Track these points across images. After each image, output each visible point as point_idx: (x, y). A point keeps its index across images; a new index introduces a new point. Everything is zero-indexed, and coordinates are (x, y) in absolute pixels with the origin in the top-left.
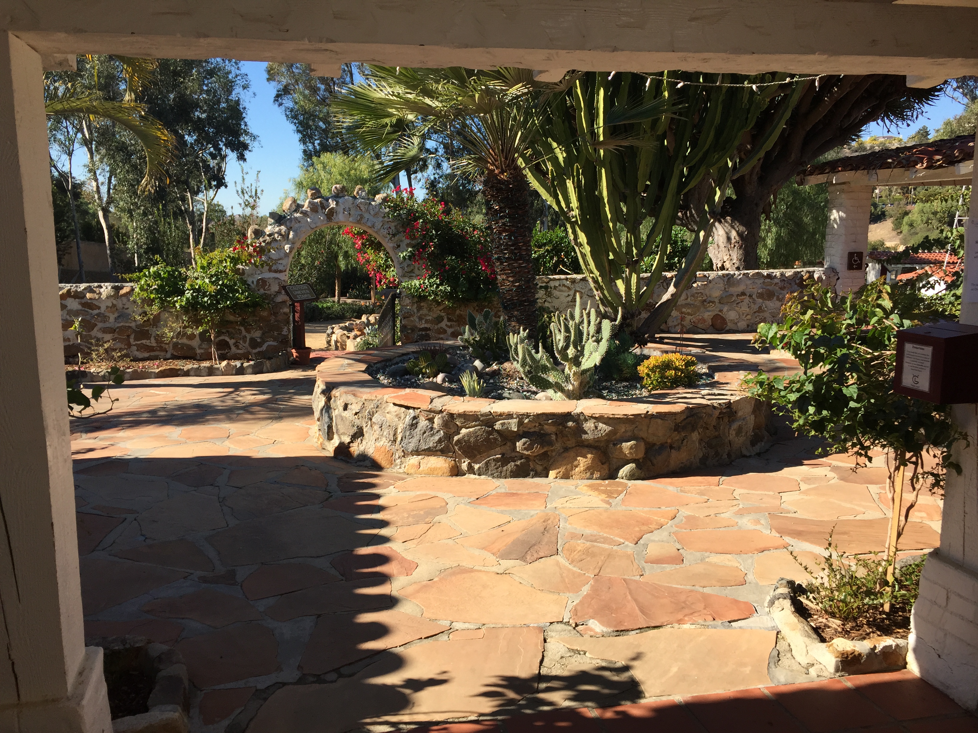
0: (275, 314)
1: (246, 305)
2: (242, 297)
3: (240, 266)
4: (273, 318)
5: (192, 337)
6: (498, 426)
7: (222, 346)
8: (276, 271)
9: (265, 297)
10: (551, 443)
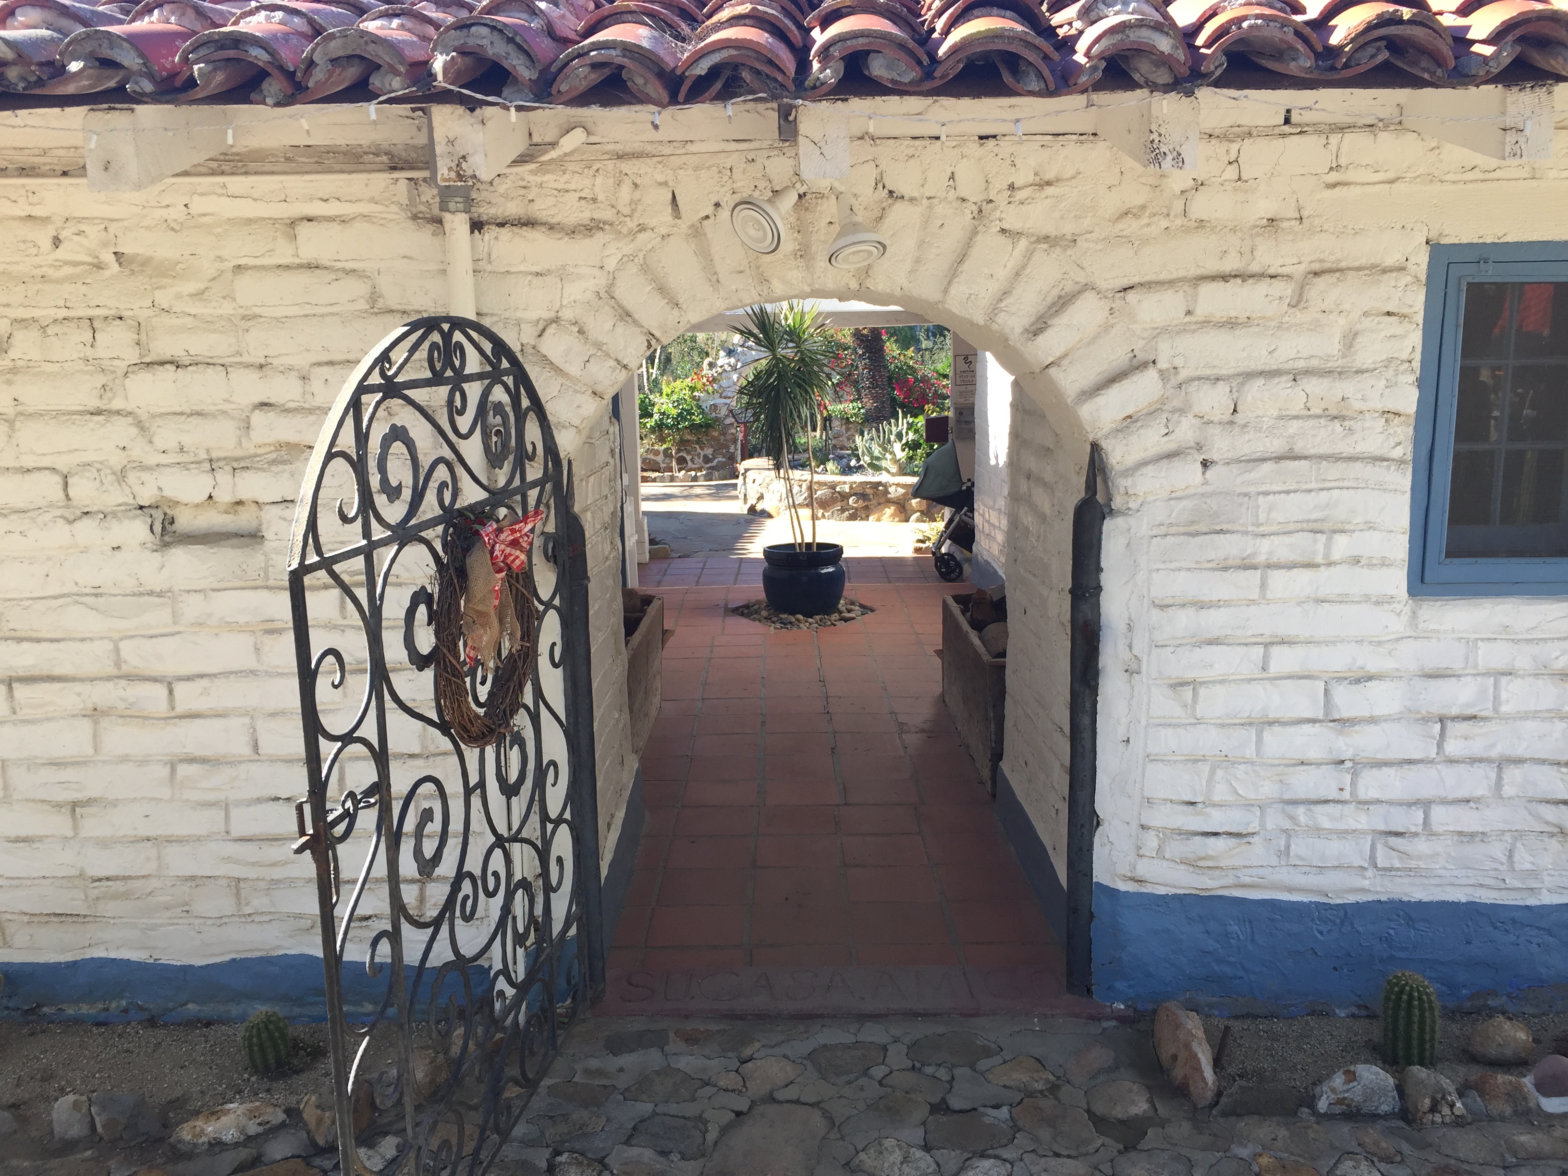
0: (724, 434)
1: (700, 425)
2: (697, 419)
3: (696, 394)
4: (722, 438)
5: (657, 453)
6: (838, 489)
7: (681, 461)
8: (725, 398)
9: (717, 420)
10: (870, 500)
